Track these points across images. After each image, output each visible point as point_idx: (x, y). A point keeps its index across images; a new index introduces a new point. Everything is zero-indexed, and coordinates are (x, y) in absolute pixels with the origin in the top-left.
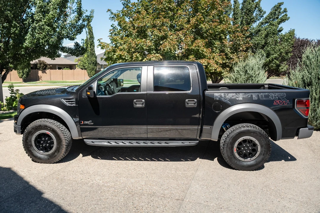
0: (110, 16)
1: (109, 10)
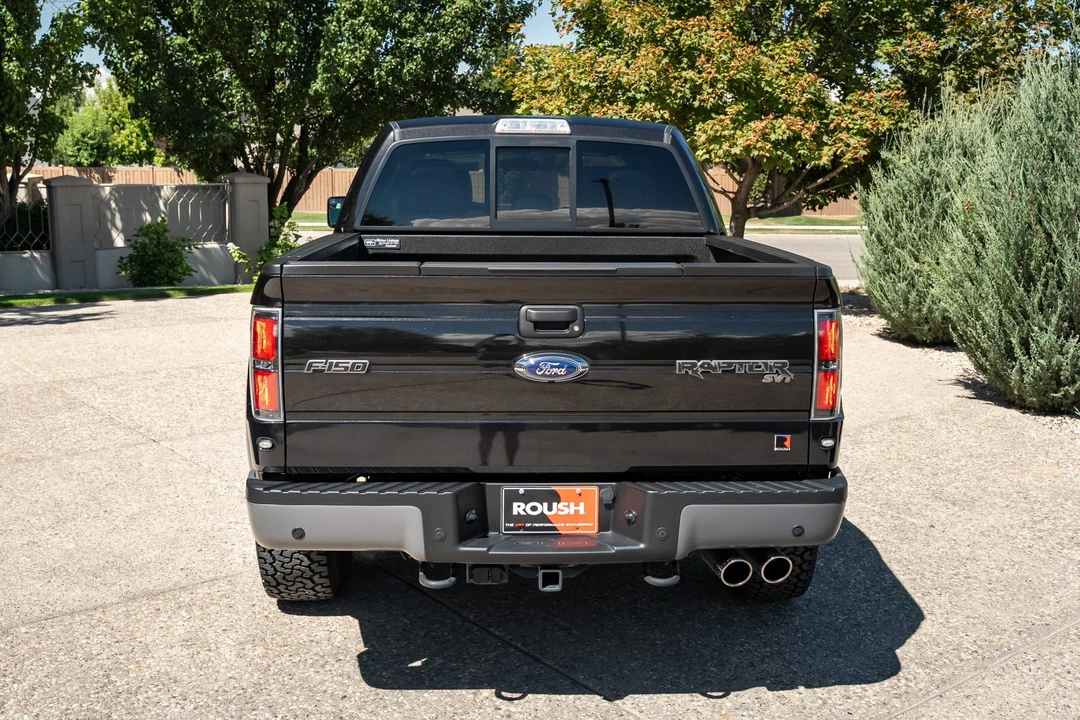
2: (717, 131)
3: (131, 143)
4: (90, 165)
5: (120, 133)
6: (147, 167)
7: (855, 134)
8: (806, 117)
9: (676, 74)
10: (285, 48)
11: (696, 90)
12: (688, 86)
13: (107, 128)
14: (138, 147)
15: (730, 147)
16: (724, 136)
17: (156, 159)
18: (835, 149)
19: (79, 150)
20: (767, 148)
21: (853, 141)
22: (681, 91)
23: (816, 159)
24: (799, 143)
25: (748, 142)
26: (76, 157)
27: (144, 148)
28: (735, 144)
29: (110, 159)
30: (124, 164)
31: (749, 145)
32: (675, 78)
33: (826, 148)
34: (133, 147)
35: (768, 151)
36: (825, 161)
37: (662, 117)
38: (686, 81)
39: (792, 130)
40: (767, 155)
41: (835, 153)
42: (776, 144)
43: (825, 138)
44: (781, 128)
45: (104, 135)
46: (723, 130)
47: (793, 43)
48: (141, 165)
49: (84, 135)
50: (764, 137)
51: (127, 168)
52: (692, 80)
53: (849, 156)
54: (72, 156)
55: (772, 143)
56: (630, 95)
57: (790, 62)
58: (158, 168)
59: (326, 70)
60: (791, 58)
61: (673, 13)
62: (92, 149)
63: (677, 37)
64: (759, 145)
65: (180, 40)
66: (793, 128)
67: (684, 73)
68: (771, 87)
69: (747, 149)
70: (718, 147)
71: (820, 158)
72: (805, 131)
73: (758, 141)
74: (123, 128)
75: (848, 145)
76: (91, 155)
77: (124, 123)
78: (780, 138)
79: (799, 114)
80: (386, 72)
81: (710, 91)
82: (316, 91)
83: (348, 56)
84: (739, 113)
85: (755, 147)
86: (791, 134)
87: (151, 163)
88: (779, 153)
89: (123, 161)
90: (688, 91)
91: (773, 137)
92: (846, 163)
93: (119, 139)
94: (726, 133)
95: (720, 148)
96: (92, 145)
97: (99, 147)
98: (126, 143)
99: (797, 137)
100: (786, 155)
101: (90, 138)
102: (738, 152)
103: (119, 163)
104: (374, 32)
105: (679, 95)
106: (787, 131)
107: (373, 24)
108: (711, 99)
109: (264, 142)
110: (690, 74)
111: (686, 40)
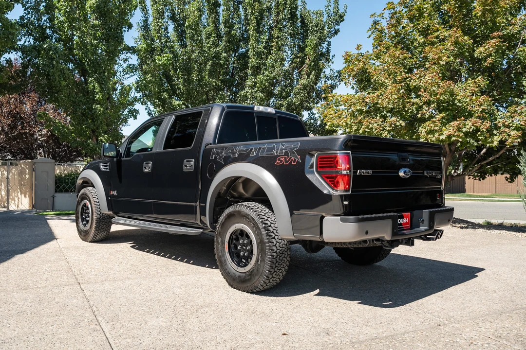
2: (432, 127)
7: (514, 130)
8: (483, 119)
9: (408, 100)
11: (420, 108)
12: (414, 107)
15: (439, 135)
16: (436, 130)
18: (501, 137)
20: (461, 135)
21: (512, 133)
22: (411, 109)
23: (490, 143)
24: (479, 133)
25: (450, 133)
28: (442, 134)
31: (450, 135)
32: (408, 102)
33: (496, 137)
35: (461, 138)
36: (496, 143)
37: (401, 125)
38: (413, 104)
39: (475, 126)
40: (461, 140)
41: (501, 139)
42: (467, 134)
43: (495, 132)
44: (469, 125)
46: (435, 127)
47: (473, 80)
50: (459, 130)
52: (417, 104)
53: (510, 140)
55: (464, 133)
56: (383, 114)
57: (472, 90)
60: (473, 88)
61: (406, 71)
63: (408, 82)
64: (456, 134)
66: (475, 125)
67: (412, 100)
68: (461, 103)
69: (449, 137)
70: (432, 136)
71: (492, 142)
72: (482, 127)
73: (455, 132)
75: (509, 135)
78: (468, 130)
79: (479, 117)
81: (427, 109)
84: (443, 118)
85: (454, 136)
86: (475, 128)
88: (468, 139)
90: (414, 110)
91: (464, 130)
92: (509, 145)
94: (437, 128)
95: (434, 137)
99: (477, 130)
100: (472, 141)
102: (444, 138)
105: (410, 111)
106: (472, 127)
107: (261, 91)
108: (428, 113)
110: (416, 100)
111: (413, 84)
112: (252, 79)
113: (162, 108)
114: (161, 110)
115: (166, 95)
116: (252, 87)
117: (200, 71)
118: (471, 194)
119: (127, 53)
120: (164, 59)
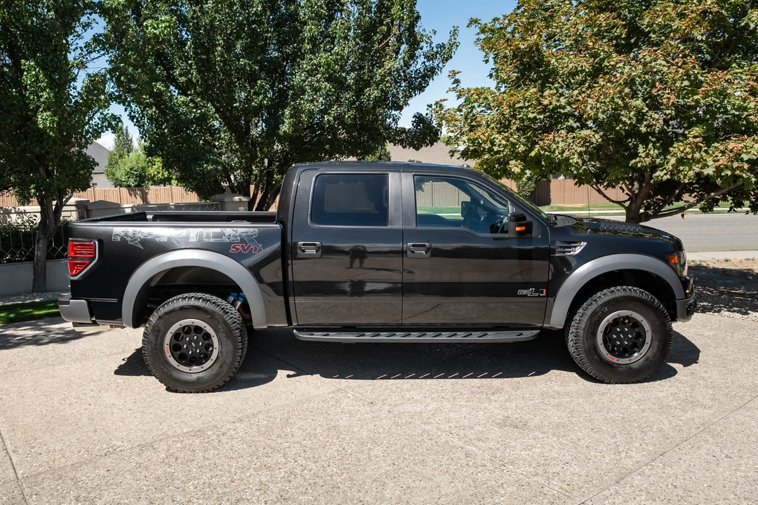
0: (477, 37)
1: (474, 21)
3: (158, 173)
4: (136, 186)
5: (152, 167)
6: (168, 187)
10: (261, 101)
13: (145, 165)
14: (163, 175)
17: (173, 181)
19: (129, 178)
26: (127, 182)
27: (166, 176)
29: (147, 182)
30: (155, 185)
34: (160, 175)
37: (597, 142)
45: (143, 169)
48: (165, 186)
49: (131, 169)
51: (158, 187)
54: (125, 181)
56: (569, 124)
58: (174, 187)
59: (292, 116)
62: (136, 177)
65: (183, 98)
74: (154, 165)
76: (135, 181)
77: (155, 162)
80: (334, 117)
82: (285, 132)
83: (308, 105)
87: (170, 184)
89: (155, 183)
93: (152, 171)
96: (136, 175)
97: (140, 176)
98: (156, 173)
101: (135, 171)
103: (152, 185)
104: (328, 85)
107: (327, 80)
109: (245, 172)
112: (311, 59)
113: (157, 108)
114: (155, 112)
115: (160, 86)
116: (311, 73)
117: (229, 47)
118: (562, 205)
119: (91, 14)
120: (163, 25)
